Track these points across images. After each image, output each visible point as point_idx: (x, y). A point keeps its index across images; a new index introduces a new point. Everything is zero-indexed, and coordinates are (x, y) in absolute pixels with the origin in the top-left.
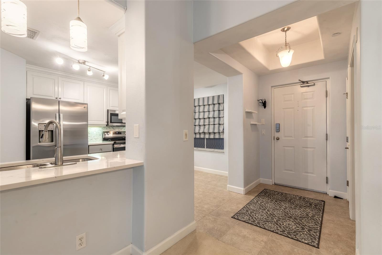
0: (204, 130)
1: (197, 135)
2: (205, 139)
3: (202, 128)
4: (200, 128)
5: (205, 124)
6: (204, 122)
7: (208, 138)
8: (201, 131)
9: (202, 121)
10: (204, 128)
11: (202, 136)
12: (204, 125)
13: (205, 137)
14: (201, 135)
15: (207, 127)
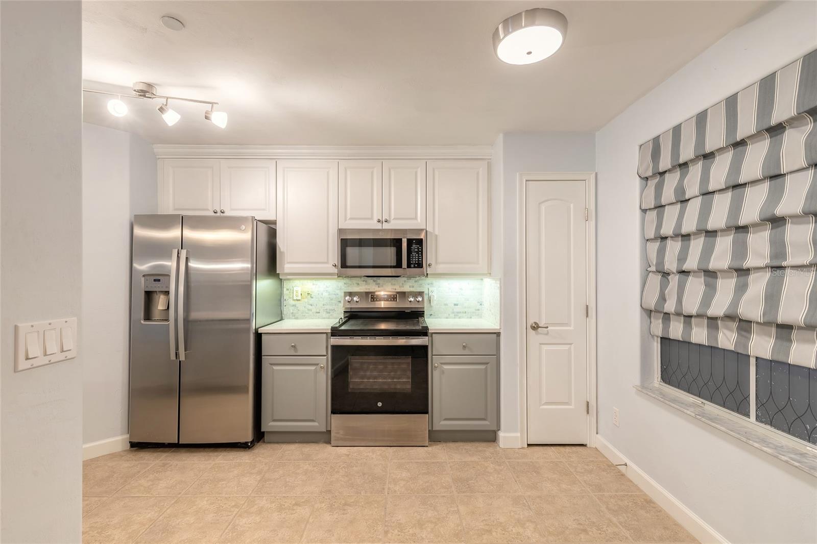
0: (735, 302)
1: (697, 325)
2: (753, 361)
3: (726, 287)
4: (711, 289)
5: (749, 263)
6: (740, 250)
7: (768, 356)
8: (718, 308)
9: (724, 244)
10: (741, 289)
11: (727, 339)
12: (743, 272)
13: (746, 347)
14: (717, 328)
15: (758, 285)
